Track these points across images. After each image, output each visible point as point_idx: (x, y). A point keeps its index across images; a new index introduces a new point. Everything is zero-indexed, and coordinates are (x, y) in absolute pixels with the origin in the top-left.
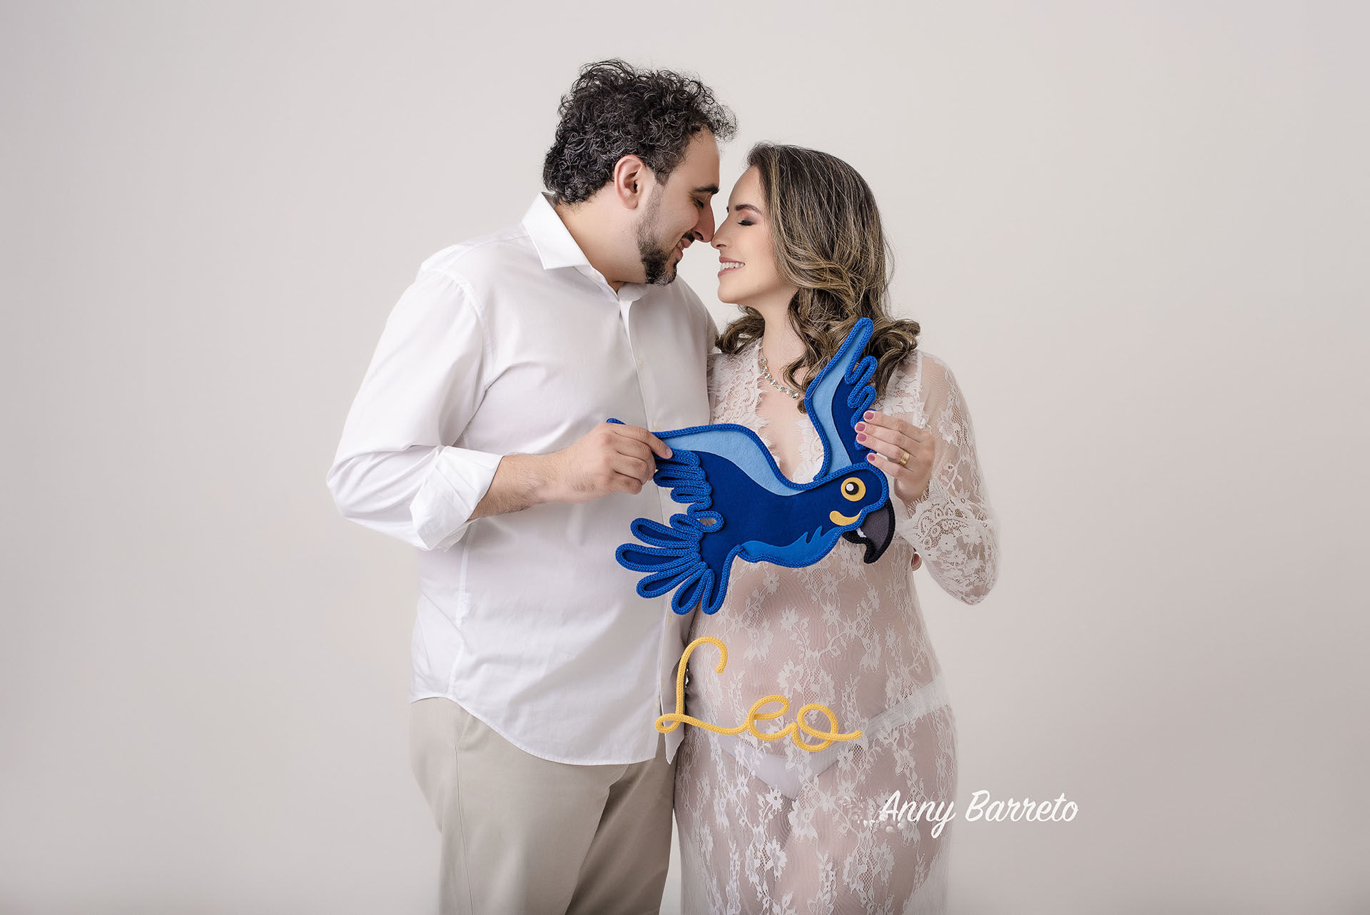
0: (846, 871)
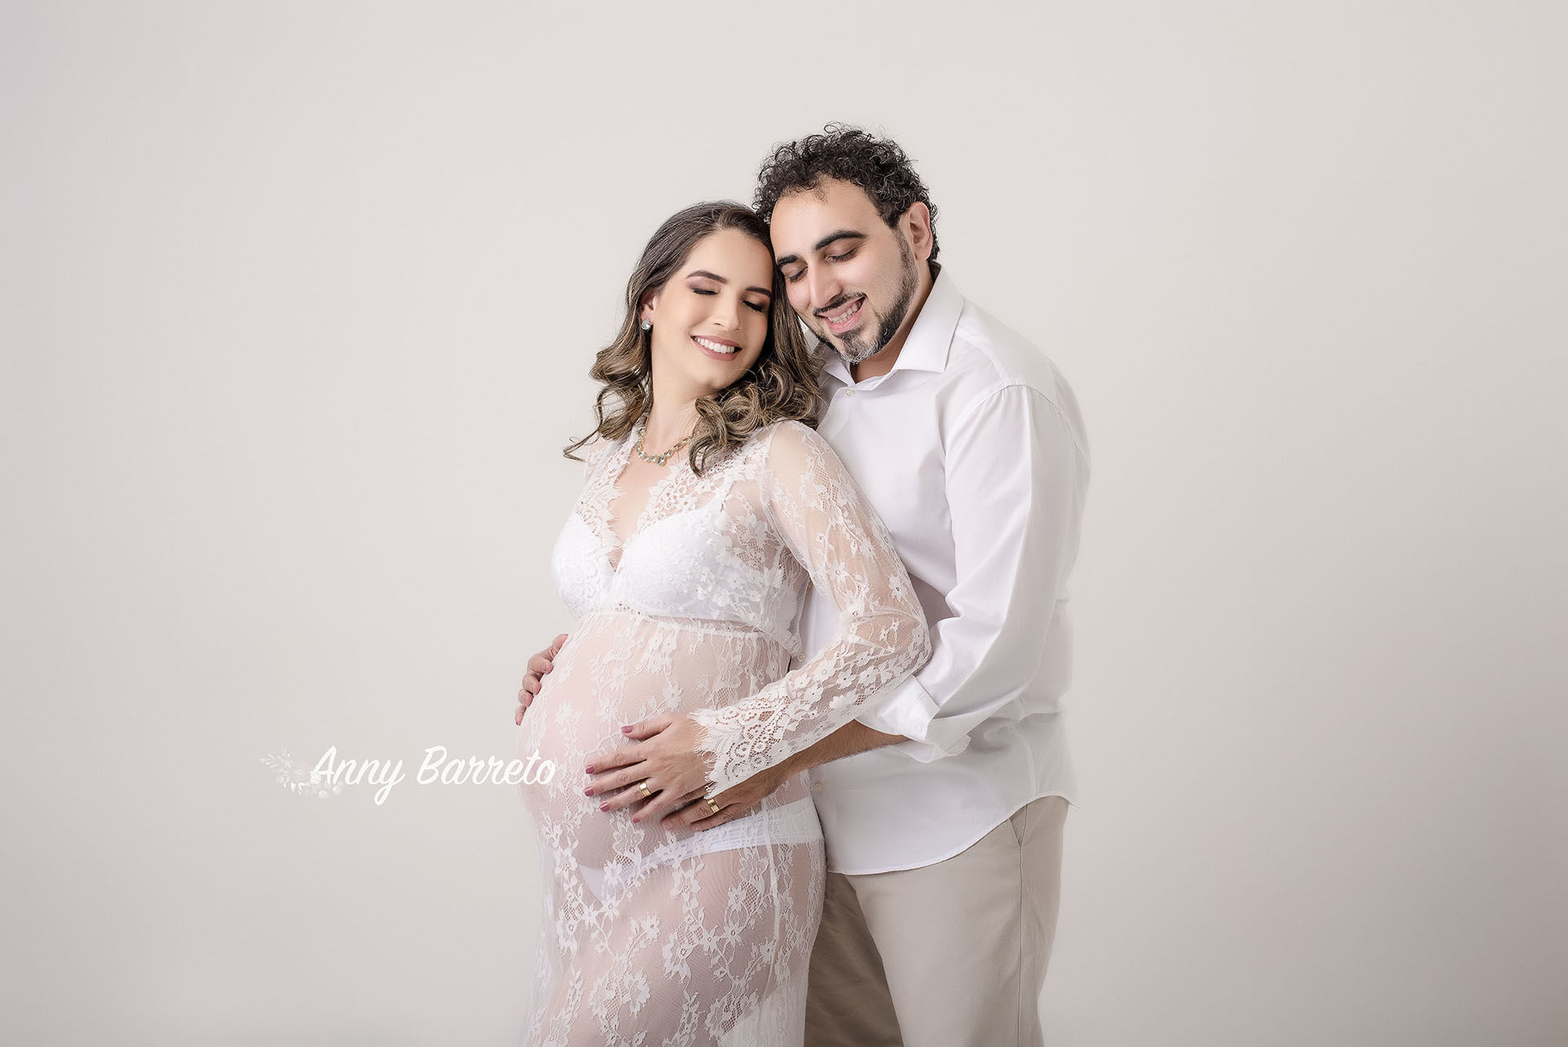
0: (592, 995)
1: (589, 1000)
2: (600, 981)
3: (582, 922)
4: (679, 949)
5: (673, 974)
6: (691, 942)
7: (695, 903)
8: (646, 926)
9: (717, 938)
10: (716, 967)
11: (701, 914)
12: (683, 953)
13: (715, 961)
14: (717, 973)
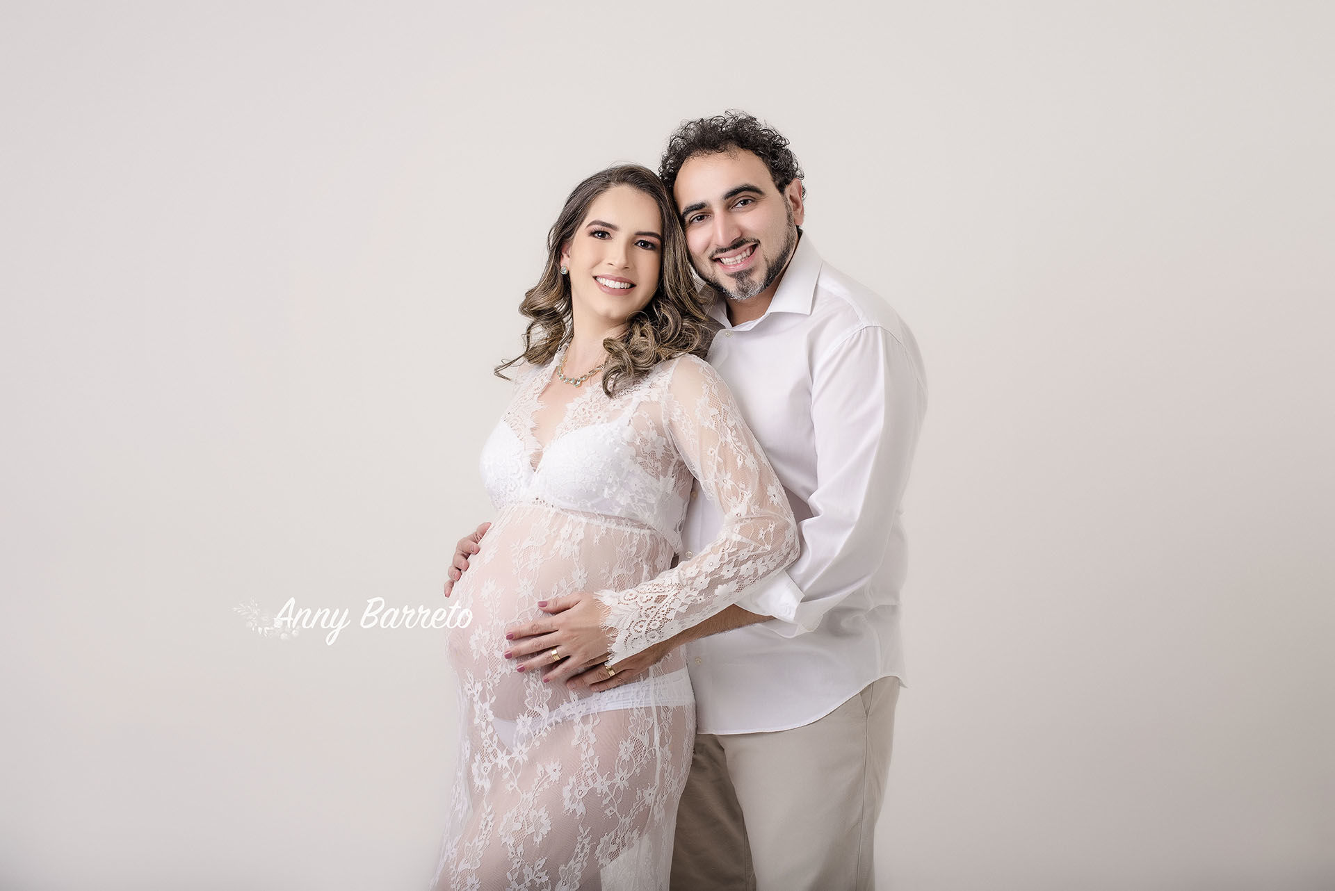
1: (500, 830)
2: (509, 815)
3: (496, 764)
4: (577, 790)
5: (571, 811)
6: (587, 785)
7: (591, 752)
8: (550, 770)
9: (609, 783)
10: (606, 806)
11: (596, 762)
12: (580, 793)
13: (606, 802)
14: (607, 812)
